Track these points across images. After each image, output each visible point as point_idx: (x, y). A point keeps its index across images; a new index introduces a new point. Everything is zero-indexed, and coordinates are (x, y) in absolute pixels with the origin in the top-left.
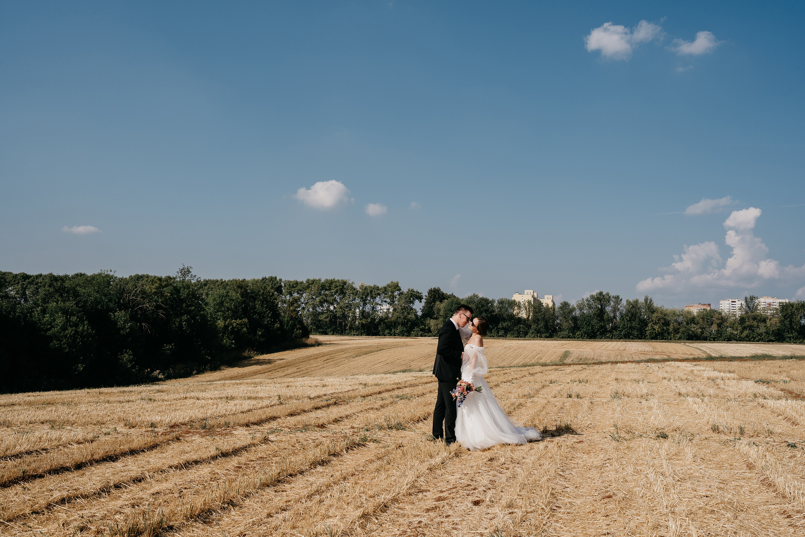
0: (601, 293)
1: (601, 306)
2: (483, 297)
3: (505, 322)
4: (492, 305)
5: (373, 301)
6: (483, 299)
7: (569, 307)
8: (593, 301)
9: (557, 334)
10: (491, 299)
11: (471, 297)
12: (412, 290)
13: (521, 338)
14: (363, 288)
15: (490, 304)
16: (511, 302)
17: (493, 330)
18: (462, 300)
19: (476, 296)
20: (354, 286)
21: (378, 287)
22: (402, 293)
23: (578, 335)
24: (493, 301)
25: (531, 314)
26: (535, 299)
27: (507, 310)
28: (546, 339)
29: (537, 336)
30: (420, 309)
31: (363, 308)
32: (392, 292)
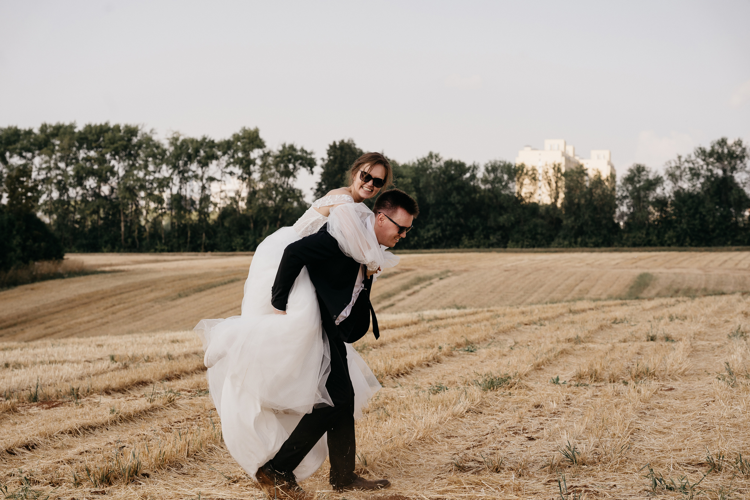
0: (723, 142)
1: (724, 171)
2: (451, 160)
3: (501, 215)
4: (473, 177)
5: (203, 173)
6: (449, 164)
7: (648, 176)
8: (704, 160)
9: (621, 238)
10: (468, 163)
11: (425, 161)
12: (292, 148)
13: (539, 249)
14: (179, 143)
15: (468, 175)
16: (514, 169)
17: (477, 232)
18: (405, 166)
19: (436, 156)
20: (155, 138)
21: (213, 142)
22: (268, 154)
23: (670, 238)
24: (475, 168)
25: (562, 195)
26: (568, 160)
27: (506, 187)
28: (597, 249)
29: (576, 243)
30: (311, 189)
31: (181, 188)
32: (246, 152)
